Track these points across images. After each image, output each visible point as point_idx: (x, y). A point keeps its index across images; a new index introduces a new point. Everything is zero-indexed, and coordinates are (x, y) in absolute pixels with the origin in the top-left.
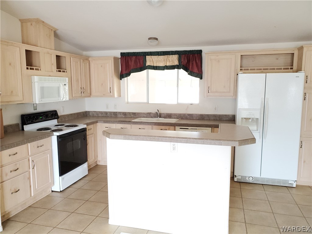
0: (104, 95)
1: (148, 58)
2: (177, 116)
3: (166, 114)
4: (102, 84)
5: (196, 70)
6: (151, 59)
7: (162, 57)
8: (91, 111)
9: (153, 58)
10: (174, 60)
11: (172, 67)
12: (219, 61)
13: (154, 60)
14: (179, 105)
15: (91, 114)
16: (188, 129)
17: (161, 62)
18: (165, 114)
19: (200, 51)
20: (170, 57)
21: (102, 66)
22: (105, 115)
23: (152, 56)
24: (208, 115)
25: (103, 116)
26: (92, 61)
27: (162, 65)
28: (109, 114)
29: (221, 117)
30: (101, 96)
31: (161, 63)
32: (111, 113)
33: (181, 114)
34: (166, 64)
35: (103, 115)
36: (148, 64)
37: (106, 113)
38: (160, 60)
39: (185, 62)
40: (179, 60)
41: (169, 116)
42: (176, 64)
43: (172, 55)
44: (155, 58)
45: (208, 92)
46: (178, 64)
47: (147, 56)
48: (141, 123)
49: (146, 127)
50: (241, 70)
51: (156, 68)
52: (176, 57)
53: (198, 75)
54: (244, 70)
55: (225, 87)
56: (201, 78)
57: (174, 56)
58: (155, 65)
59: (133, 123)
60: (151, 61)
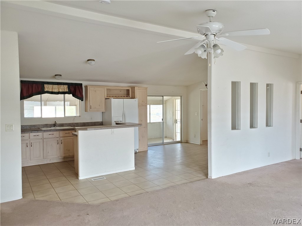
1: (46, 86)
2: (67, 125)
3: (60, 124)
5: (79, 95)
7: (56, 86)
10: (65, 88)
11: (64, 93)
12: (95, 91)
13: (49, 87)
14: (66, 118)
19: (82, 84)
23: (49, 85)
24: (87, 123)
27: (56, 91)
29: (95, 124)
33: (70, 123)
34: (59, 90)
36: (46, 90)
39: (73, 89)
40: (69, 88)
41: (62, 125)
42: (66, 91)
43: (63, 85)
44: (50, 86)
45: (90, 108)
46: (67, 91)
47: (45, 85)
48: (50, 130)
49: (55, 133)
50: (107, 96)
51: (52, 93)
52: (66, 86)
53: (81, 98)
54: (109, 96)
55: (99, 105)
56: (82, 100)
57: (65, 86)
58: (51, 91)
59: (45, 131)
60: (48, 88)
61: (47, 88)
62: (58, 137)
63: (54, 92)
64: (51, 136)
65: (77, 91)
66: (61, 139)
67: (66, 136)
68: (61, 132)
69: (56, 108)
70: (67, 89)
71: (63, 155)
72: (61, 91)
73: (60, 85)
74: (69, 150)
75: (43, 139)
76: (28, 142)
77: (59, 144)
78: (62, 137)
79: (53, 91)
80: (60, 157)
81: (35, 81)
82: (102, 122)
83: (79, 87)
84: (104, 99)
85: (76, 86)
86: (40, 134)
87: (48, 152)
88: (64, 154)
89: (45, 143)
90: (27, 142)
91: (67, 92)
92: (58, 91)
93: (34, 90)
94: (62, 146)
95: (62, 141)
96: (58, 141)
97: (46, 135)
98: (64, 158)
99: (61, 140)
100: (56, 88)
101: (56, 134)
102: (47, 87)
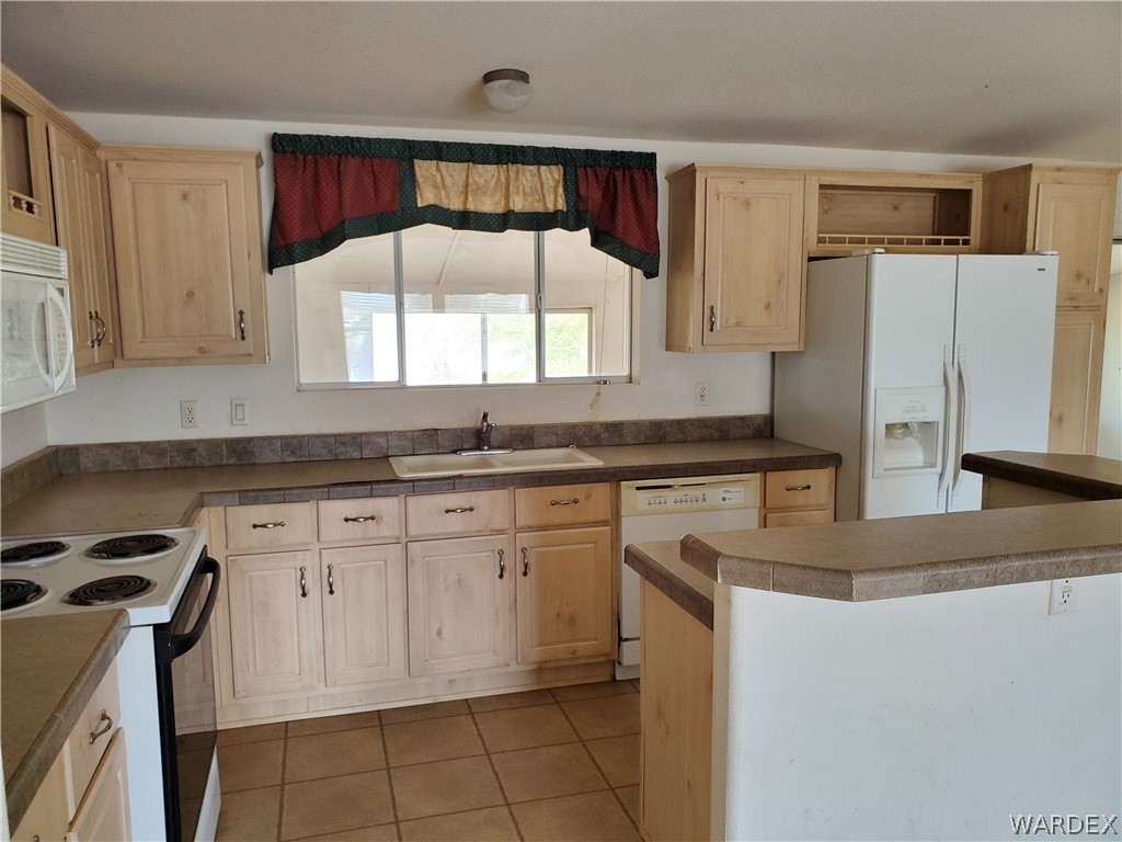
0: (201, 350)
1: (424, 169)
2: (557, 435)
3: (512, 428)
4: (190, 294)
6: (439, 177)
7: (486, 173)
8: (88, 447)
9: (444, 173)
10: (544, 188)
11: (538, 222)
12: (747, 203)
13: (448, 181)
14: (546, 388)
15: (86, 462)
16: (669, 487)
17: (485, 193)
18: (507, 432)
19: (653, 155)
20: (528, 173)
21: (185, 197)
22: (179, 461)
23: (443, 164)
24: (678, 422)
25: (166, 469)
26: (119, 166)
27: (489, 205)
28: (202, 451)
29: (725, 429)
30: (182, 361)
31: (484, 198)
32: (213, 445)
33: (574, 426)
34: (507, 197)
35: (167, 462)
36: (426, 197)
37: (186, 448)
38: (482, 182)
39: (594, 194)
40: (571, 186)
41: (524, 438)
42: (551, 208)
43: (533, 168)
44: (454, 172)
45: (707, 326)
46: (561, 205)
47: (417, 162)
48: (453, 483)
49: (482, 499)
50: (821, 241)
51: (464, 220)
52: (552, 175)
53: (643, 259)
54: (832, 241)
55: (768, 306)
56: (650, 273)
57: (543, 168)
58: (455, 204)
59: (417, 487)
60: (436, 187)
61: (435, 184)
62: (501, 532)
63: (476, 213)
64: (456, 523)
65: (625, 207)
66: (524, 539)
67: (557, 520)
68: (523, 495)
69: (484, 321)
70: (561, 190)
71: (535, 654)
72: (518, 205)
73: (513, 168)
74: (572, 621)
75: (405, 541)
76: (309, 561)
77: (506, 575)
78: (530, 529)
79: (471, 207)
80: (514, 667)
81: (358, 140)
82: (769, 420)
83: (638, 176)
84: (796, 260)
85: (619, 174)
86: (386, 506)
87: (439, 633)
88: (541, 644)
89: (415, 571)
90: (300, 560)
91: (556, 212)
92: (500, 210)
93: (347, 200)
94: (527, 586)
95: (532, 560)
96: (501, 553)
97: (426, 510)
98: (541, 669)
99: (524, 550)
100: (487, 189)
101: (491, 506)
102: (434, 177)
